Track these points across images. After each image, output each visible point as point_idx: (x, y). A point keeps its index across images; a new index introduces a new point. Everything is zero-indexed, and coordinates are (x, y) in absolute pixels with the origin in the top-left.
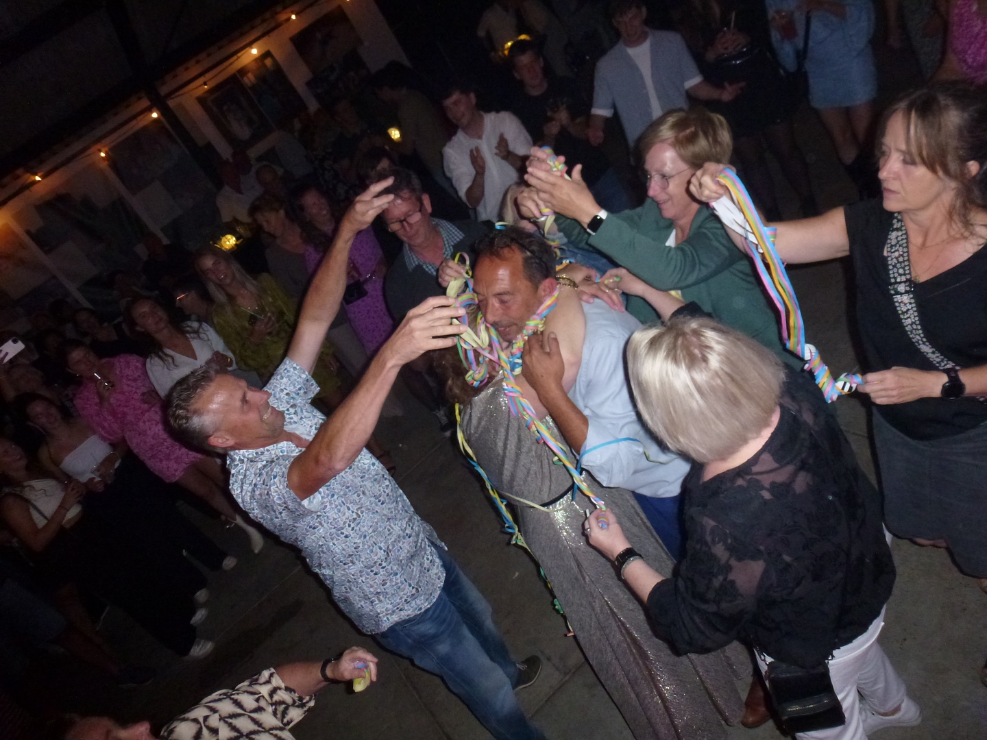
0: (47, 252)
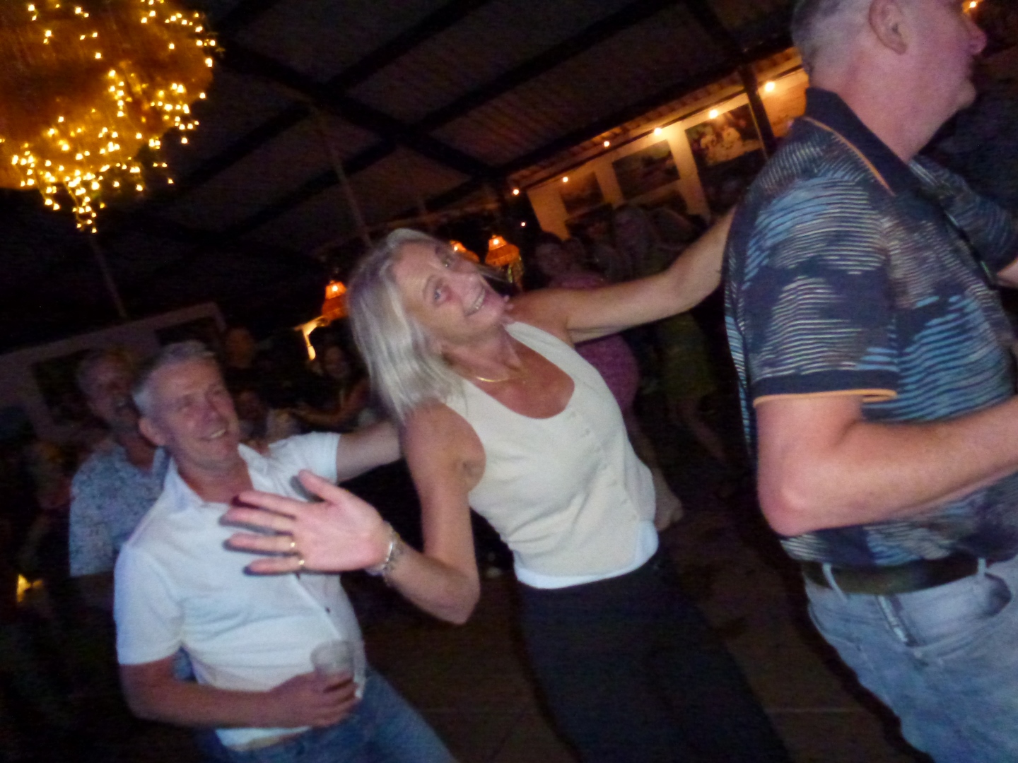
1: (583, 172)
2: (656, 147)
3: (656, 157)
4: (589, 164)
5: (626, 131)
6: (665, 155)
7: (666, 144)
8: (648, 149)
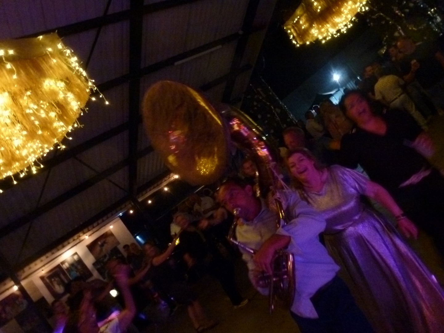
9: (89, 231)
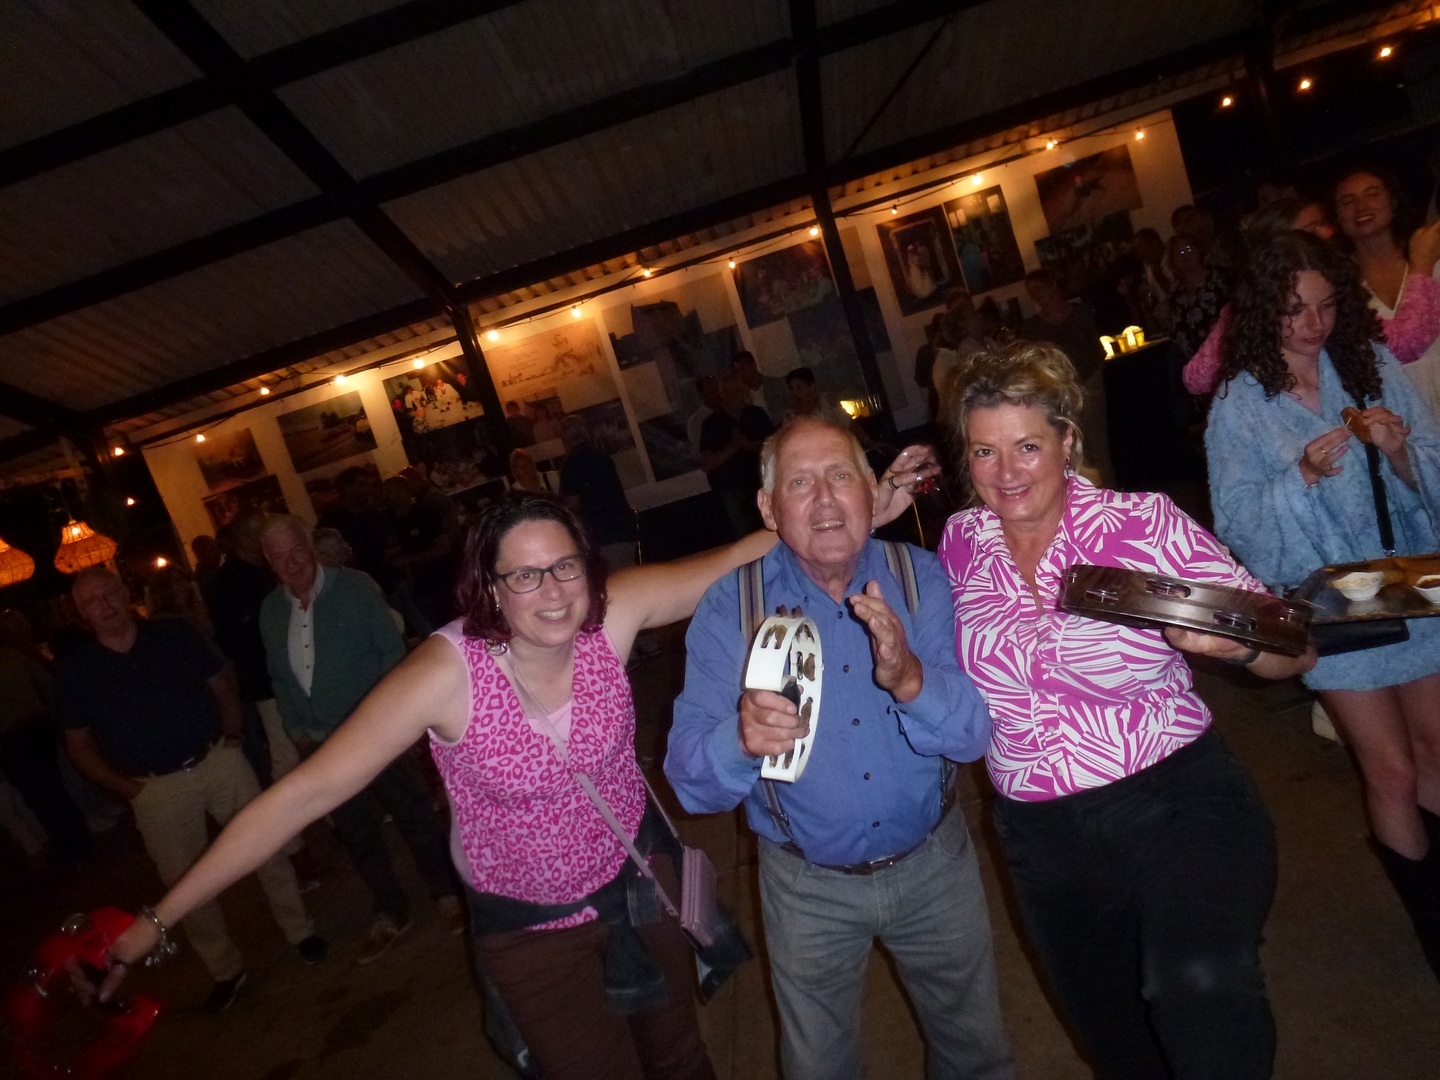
0: (622, 367)
1: (230, 428)
2: (340, 400)
3: (340, 416)
4: (239, 416)
5: (296, 374)
6: (356, 413)
7: (355, 396)
8: (329, 403)
9: (1060, 127)
